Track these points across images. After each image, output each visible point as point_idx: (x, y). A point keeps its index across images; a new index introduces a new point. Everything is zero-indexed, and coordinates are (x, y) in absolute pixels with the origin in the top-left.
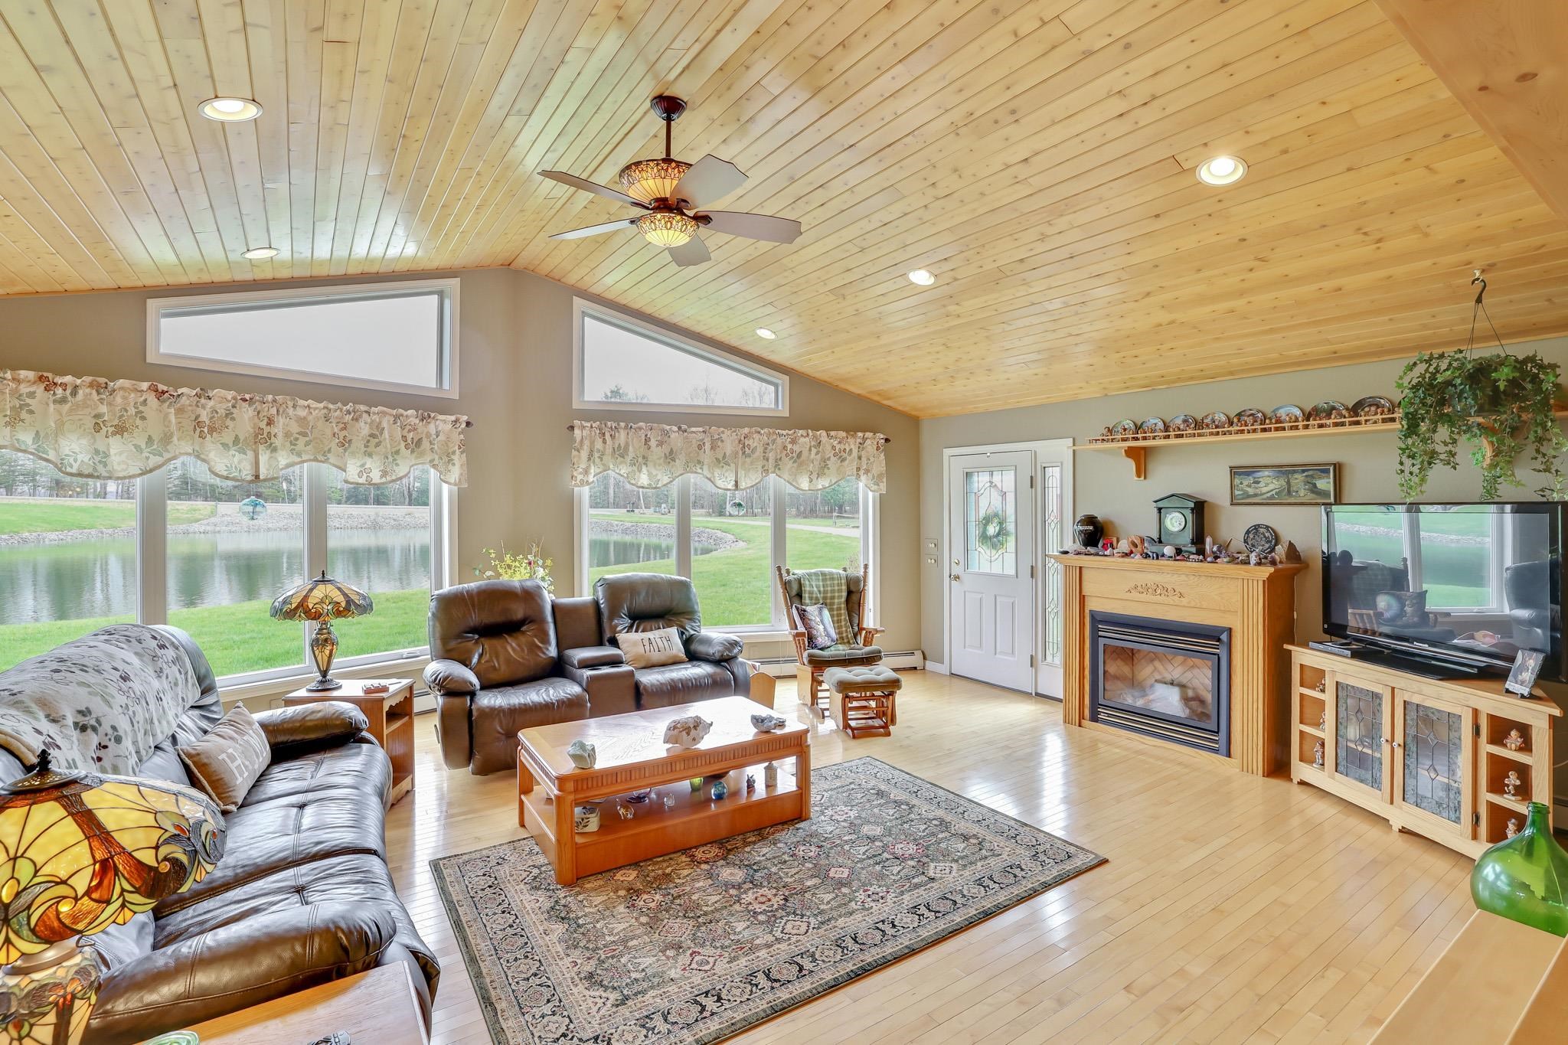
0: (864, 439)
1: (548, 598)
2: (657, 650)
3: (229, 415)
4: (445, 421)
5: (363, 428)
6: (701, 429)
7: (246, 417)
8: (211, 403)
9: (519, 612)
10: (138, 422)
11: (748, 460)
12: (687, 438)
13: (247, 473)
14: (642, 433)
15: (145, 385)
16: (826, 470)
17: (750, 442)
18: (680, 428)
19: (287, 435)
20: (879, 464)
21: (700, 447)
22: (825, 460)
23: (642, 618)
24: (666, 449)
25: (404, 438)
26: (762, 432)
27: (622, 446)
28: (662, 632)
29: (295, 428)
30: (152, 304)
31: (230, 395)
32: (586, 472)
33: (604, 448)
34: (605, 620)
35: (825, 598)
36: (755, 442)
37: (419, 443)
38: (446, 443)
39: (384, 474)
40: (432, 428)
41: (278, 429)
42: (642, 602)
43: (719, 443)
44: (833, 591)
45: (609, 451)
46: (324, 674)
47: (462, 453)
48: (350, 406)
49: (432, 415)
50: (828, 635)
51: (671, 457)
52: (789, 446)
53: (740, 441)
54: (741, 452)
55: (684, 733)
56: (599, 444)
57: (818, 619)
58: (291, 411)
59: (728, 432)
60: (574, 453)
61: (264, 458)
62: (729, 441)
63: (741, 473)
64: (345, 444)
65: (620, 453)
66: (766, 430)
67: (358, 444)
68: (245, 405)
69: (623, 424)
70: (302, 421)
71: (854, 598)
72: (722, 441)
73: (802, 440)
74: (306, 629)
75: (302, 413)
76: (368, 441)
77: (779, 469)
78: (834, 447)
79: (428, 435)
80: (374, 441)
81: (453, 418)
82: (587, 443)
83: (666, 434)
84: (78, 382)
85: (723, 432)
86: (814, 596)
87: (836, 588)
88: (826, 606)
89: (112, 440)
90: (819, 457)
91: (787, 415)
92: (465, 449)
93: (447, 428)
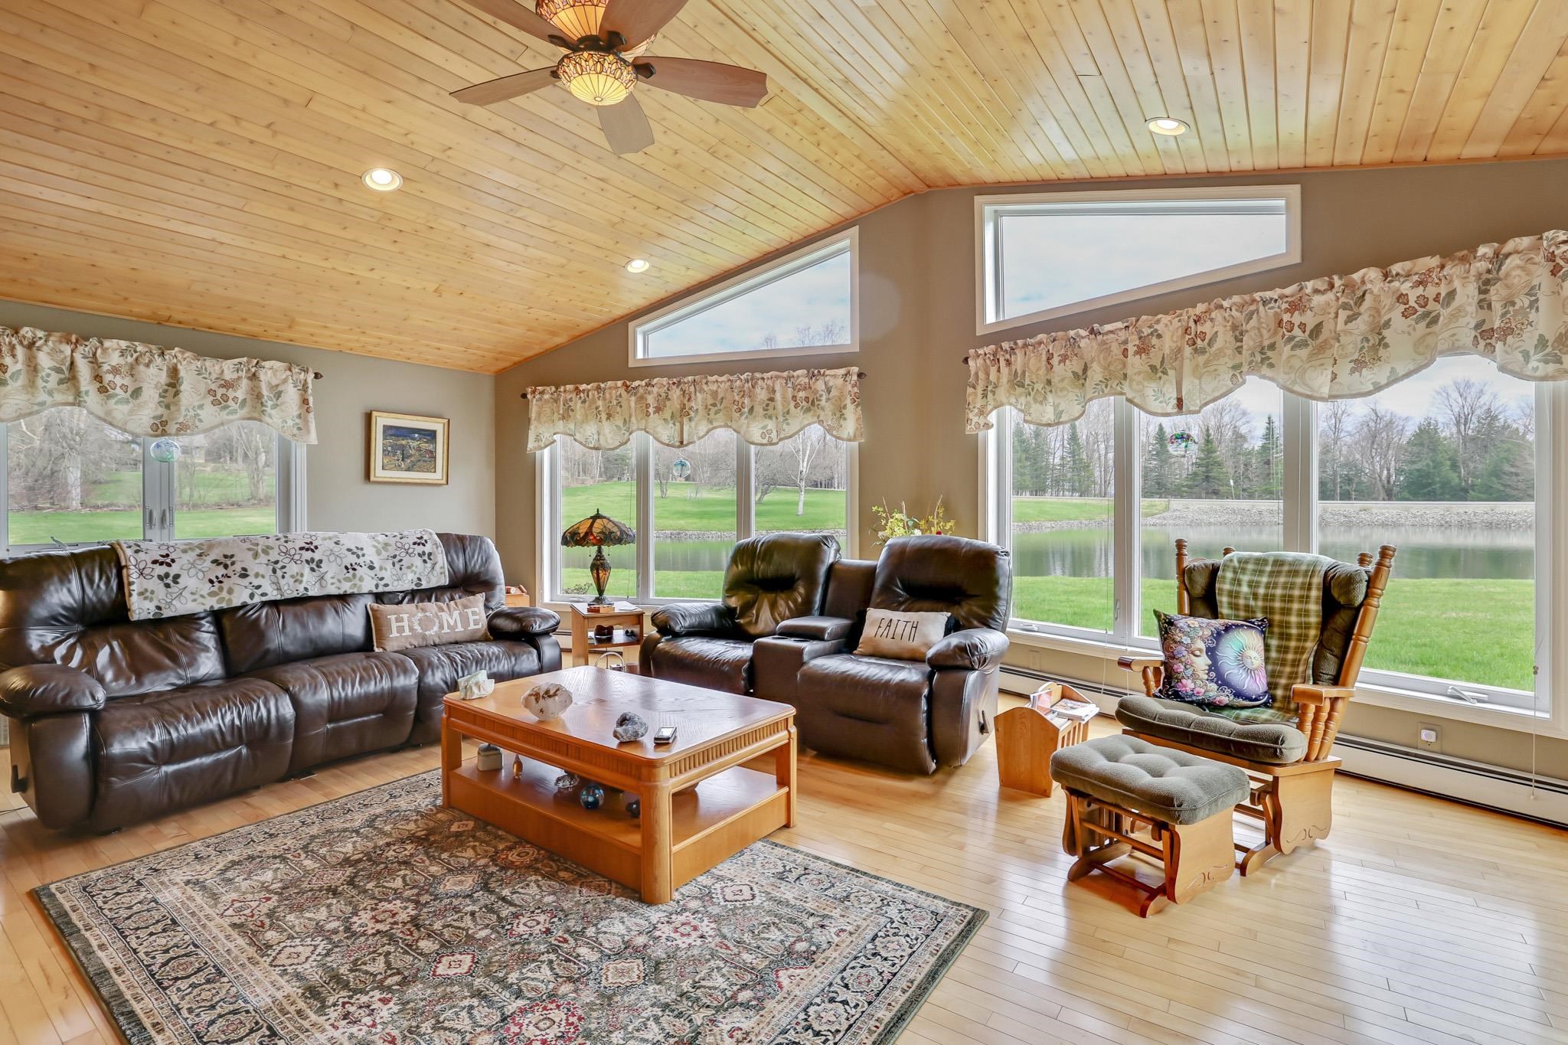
0: (1499, 258)
2: (891, 635)
3: (667, 396)
4: (835, 376)
5: (761, 394)
6: (1119, 325)
7: (675, 396)
10: (618, 409)
11: (1201, 359)
12: (1104, 343)
13: (677, 440)
14: (1042, 349)
15: (620, 383)
16: (1382, 352)
17: (1206, 327)
18: (1092, 331)
19: (704, 406)
21: (1125, 353)
22: (1379, 328)
23: (922, 595)
24: (1075, 365)
25: (794, 397)
26: (1226, 304)
27: (1019, 372)
29: (708, 402)
30: (631, 325)
32: (985, 413)
33: (998, 378)
35: (1268, 611)
36: (1217, 326)
37: (811, 401)
38: (840, 398)
39: (781, 433)
40: (820, 385)
41: (697, 404)
43: (1154, 341)
44: (1288, 599)
45: (1004, 380)
47: (857, 406)
48: (747, 377)
49: (822, 371)
50: (1222, 681)
51: (1083, 375)
52: (1286, 317)
53: (1187, 330)
54: (1188, 350)
55: (533, 698)
56: (995, 376)
57: (1201, 645)
58: (705, 387)
59: (1165, 319)
60: (970, 390)
61: (686, 428)
62: (1170, 334)
63: (1188, 383)
64: (746, 410)
65: (1019, 381)
66: (1236, 299)
67: (759, 410)
68: (674, 387)
69: (1020, 342)
70: (715, 394)
71: (1340, 619)
72: (1159, 336)
73: (1318, 300)
76: (768, 405)
77: (1271, 366)
78: (1402, 298)
79: (818, 393)
80: (770, 404)
81: (842, 371)
82: (981, 375)
83: (1073, 342)
84: (589, 387)
85: (1158, 322)
86: (1242, 602)
87: (1296, 593)
88: (1266, 628)
89: (606, 424)
90: (1361, 325)
91: (1297, 260)
92: (860, 400)
93: (840, 381)
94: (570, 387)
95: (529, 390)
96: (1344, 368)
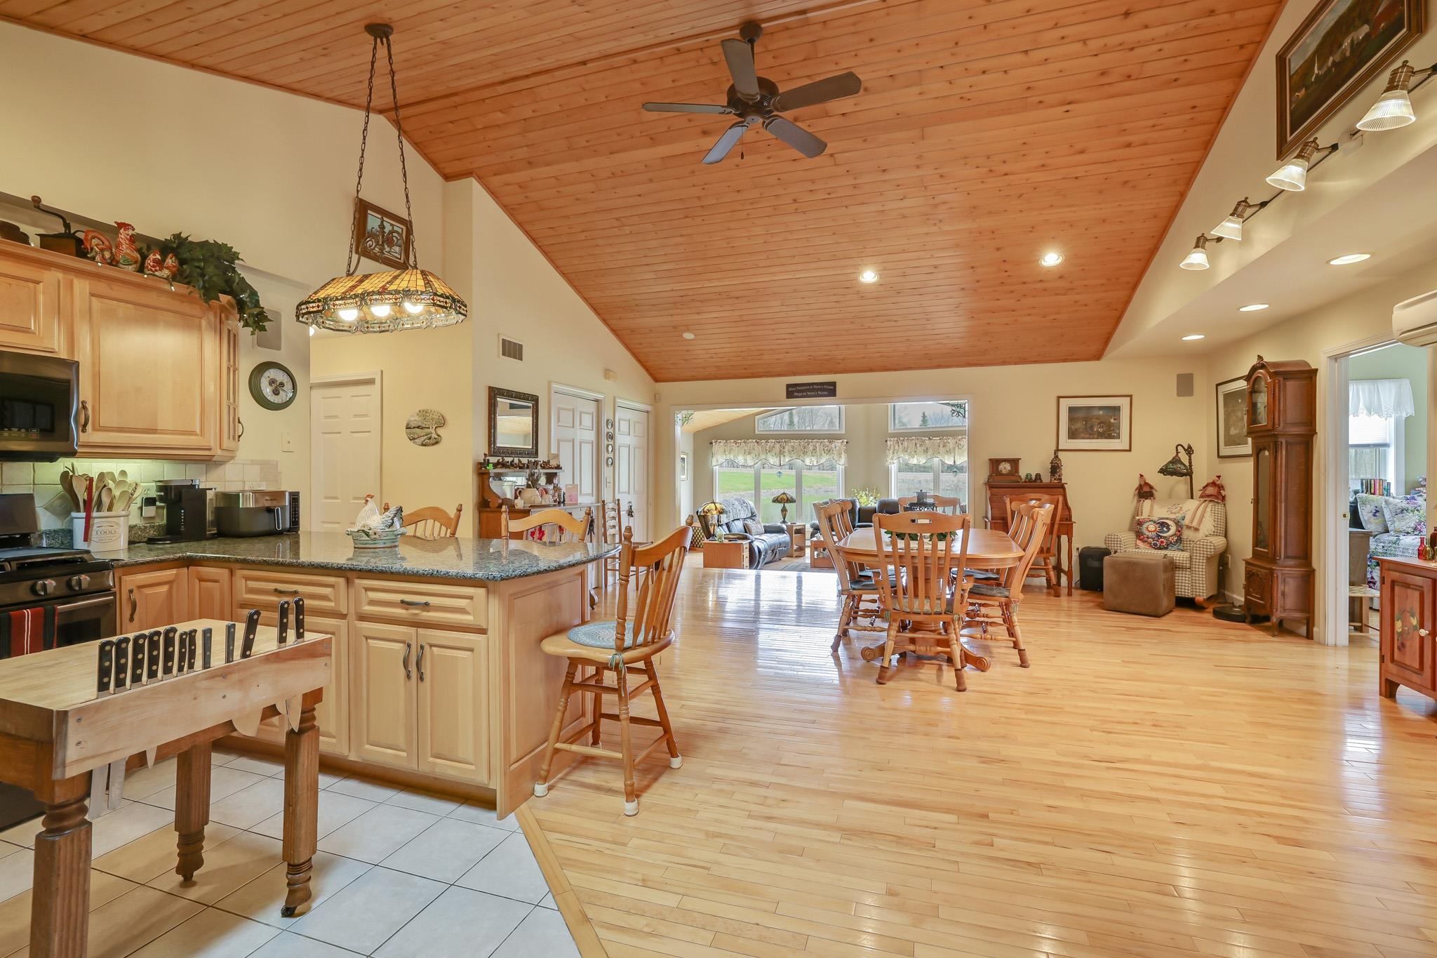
3: (774, 447)
5: (811, 448)
6: (938, 438)
8: (769, 444)
10: (753, 450)
11: (960, 451)
12: (932, 442)
13: (777, 463)
14: (914, 442)
15: (753, 440)
17: (962, 443)
18: (928, 438)
19: (789, 451)
21: (939, 446)
24: (923, 447)
25: (824, 450)
27: (906, 447)
29: (791, 449)
31: (774, 441)
32: (893, 460)
33: (899, 448)
37: (829, 451)
38: (839, 450)
39: (818, 462)
40: (833, 445)
41: (786, 450)
45: (901, 450)
46: (784, 519)
47: (845, 453)
48: (806, 440)
49: (834, 440)
51: (926, 451)
53: (956, 443)
54: (957, 448)
56: (897, 447)
58: (789, 443)
59: (951, 438)
60: (888, 451)
62: (952, 442)
63: (957, 457)
64: (805, 453)
65: (905, 450)
67: (809, 452)
69: (906, 438)
70: (793, 447)
72: (949, 443)
74: (780, 506)
75: (793, 444)
76: (812, 451)
79: (832, 448)
80: (814, 451)
81: (841, 441)
82: (892, 446)
83: (924, 441)
84: (742, 441)
89: (748, 456)
92: (846, 451)
93: (840, 444)
94: (732, 441)
95: (713, 441)
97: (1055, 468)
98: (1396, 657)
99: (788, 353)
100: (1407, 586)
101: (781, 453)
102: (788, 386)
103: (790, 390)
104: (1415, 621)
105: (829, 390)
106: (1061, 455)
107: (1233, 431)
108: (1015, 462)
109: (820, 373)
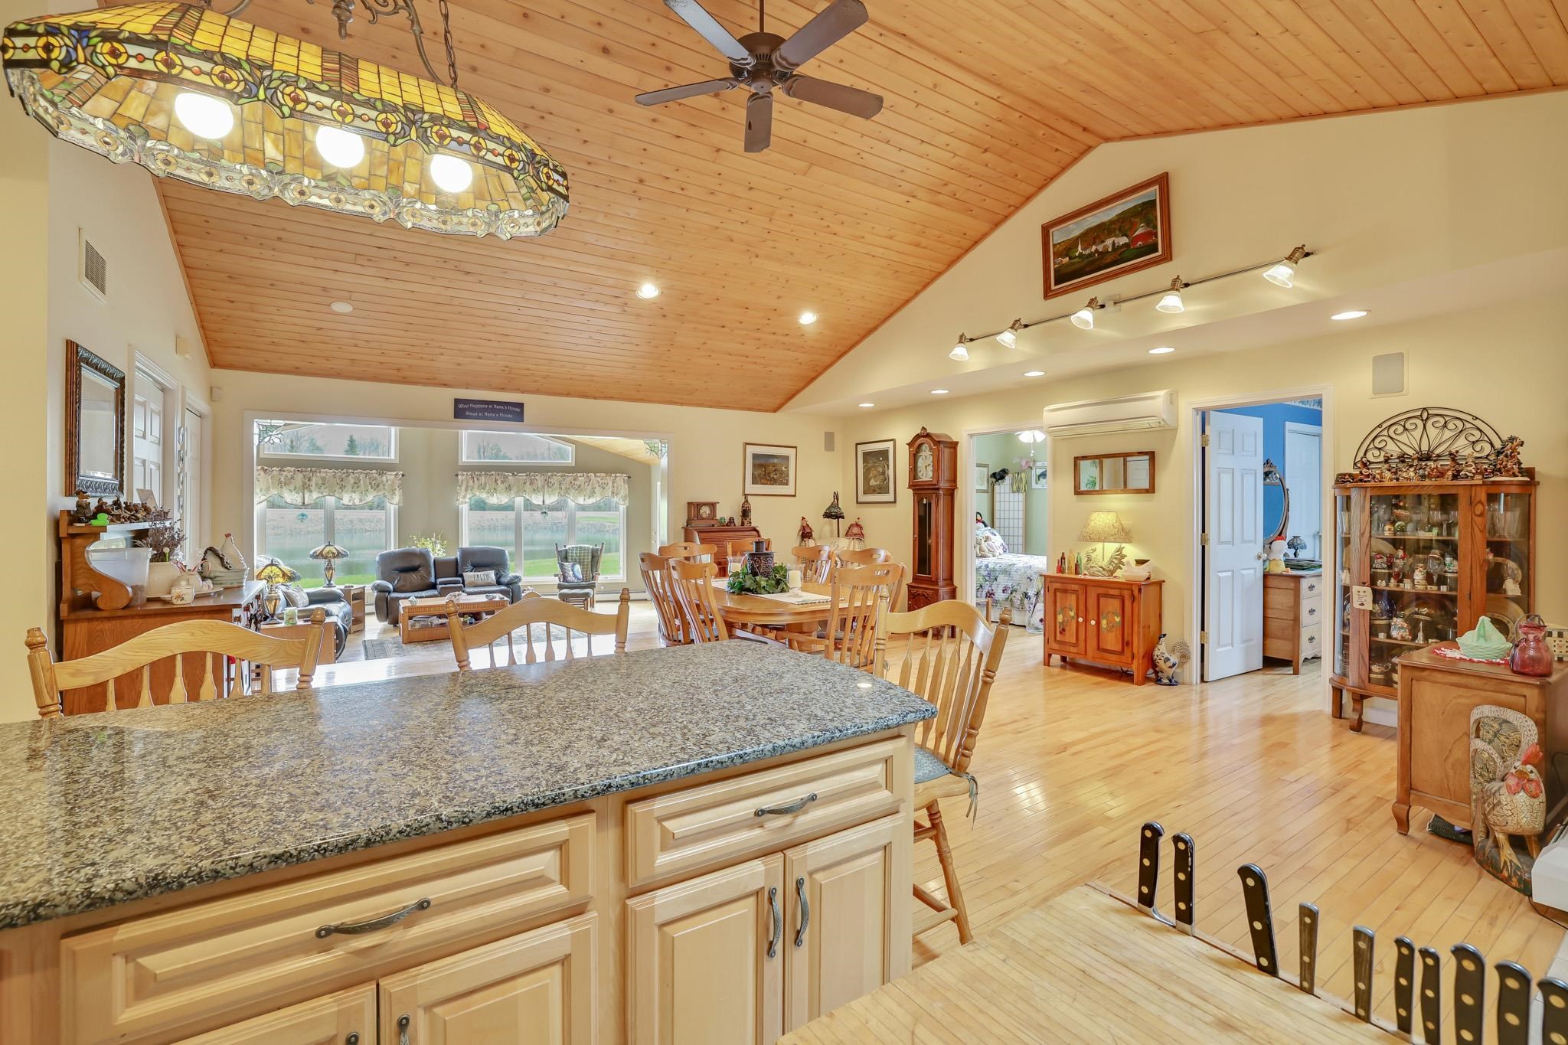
0: (616, 477)
1: (433, 557)
2: (481, 580)
3: (292, 477)
5: (351, 481)
6: (525, 474)
7: (299, 478)
8: (285, 473)
9: (417, 562)
11: (550, 489)
12: (517, 478)
13: (299, 502)
14: (493, 477)
16: (594, 493)
18: (514, 474)
19: (317, 484)
20: (624, 490)
21: (525, 483)
22: (594, 488)
23: (477, 567)
24: (506, 484)
25: (371, 484)
26: (556, 473)
27: (483, 483)
28: (485, 572)
29: (320, 482)
31: (293, 469)
32: (464, 497)
33: (474, 484)
34: (459, 566)
35: (580, 559)
36: (555, 480)
37: (378, 486)
38: (392, 485)
39: (361, 501)
40: (384, 478)
41: (313, 483)
42: (478, 560)
44: (582, 556)
45: (476, 486)
46: (330, 579)
47: (400, 489)
48: (345, 471)
49: (385, 472)
50: (575, 576)
51: (509, 488)
52: (573, 482)
53: (546, 479)
54: (546, 485)
56: (471, 483)
58: (318, 474)
59: (539, 475)
60: (458, 487)
61: (306, 496)
62: (540, 479)
63: (546, 496)
64: (342, 488)
65: (482, 487)
66: (562, 473)
67: (349, 487)
69: (483, 473)
70: (323, 479)
71: (595, 559)
72: (536, 480)
74: (322, 563)
75: (324, 475)
76: (353, 485)
77: (568, 493)
78: (598, 482)
79: (382, 482)
80: (356, 486)
81: (395, 473)
82: (465, 482)
83: (507, 477)
85: (537, 475)
86: (574, 558)
87: (587, 554)
88: (580, 563)
90: (590, 487)
91: (574, 465)
92: (401, 487)
93: (392, 477)
96: (587, 497)
97: (745, 513)
98: (1058, 639)
99: (480, 358)
100: (1065, 591)
101: (306, 487)
102: (457, 401)
103: (461, 406)
104: (1072, 614)
105: (514, 412)
106: (750, 498)
107: (873, 483)
108: (712, 506)
109: (503, 389)
